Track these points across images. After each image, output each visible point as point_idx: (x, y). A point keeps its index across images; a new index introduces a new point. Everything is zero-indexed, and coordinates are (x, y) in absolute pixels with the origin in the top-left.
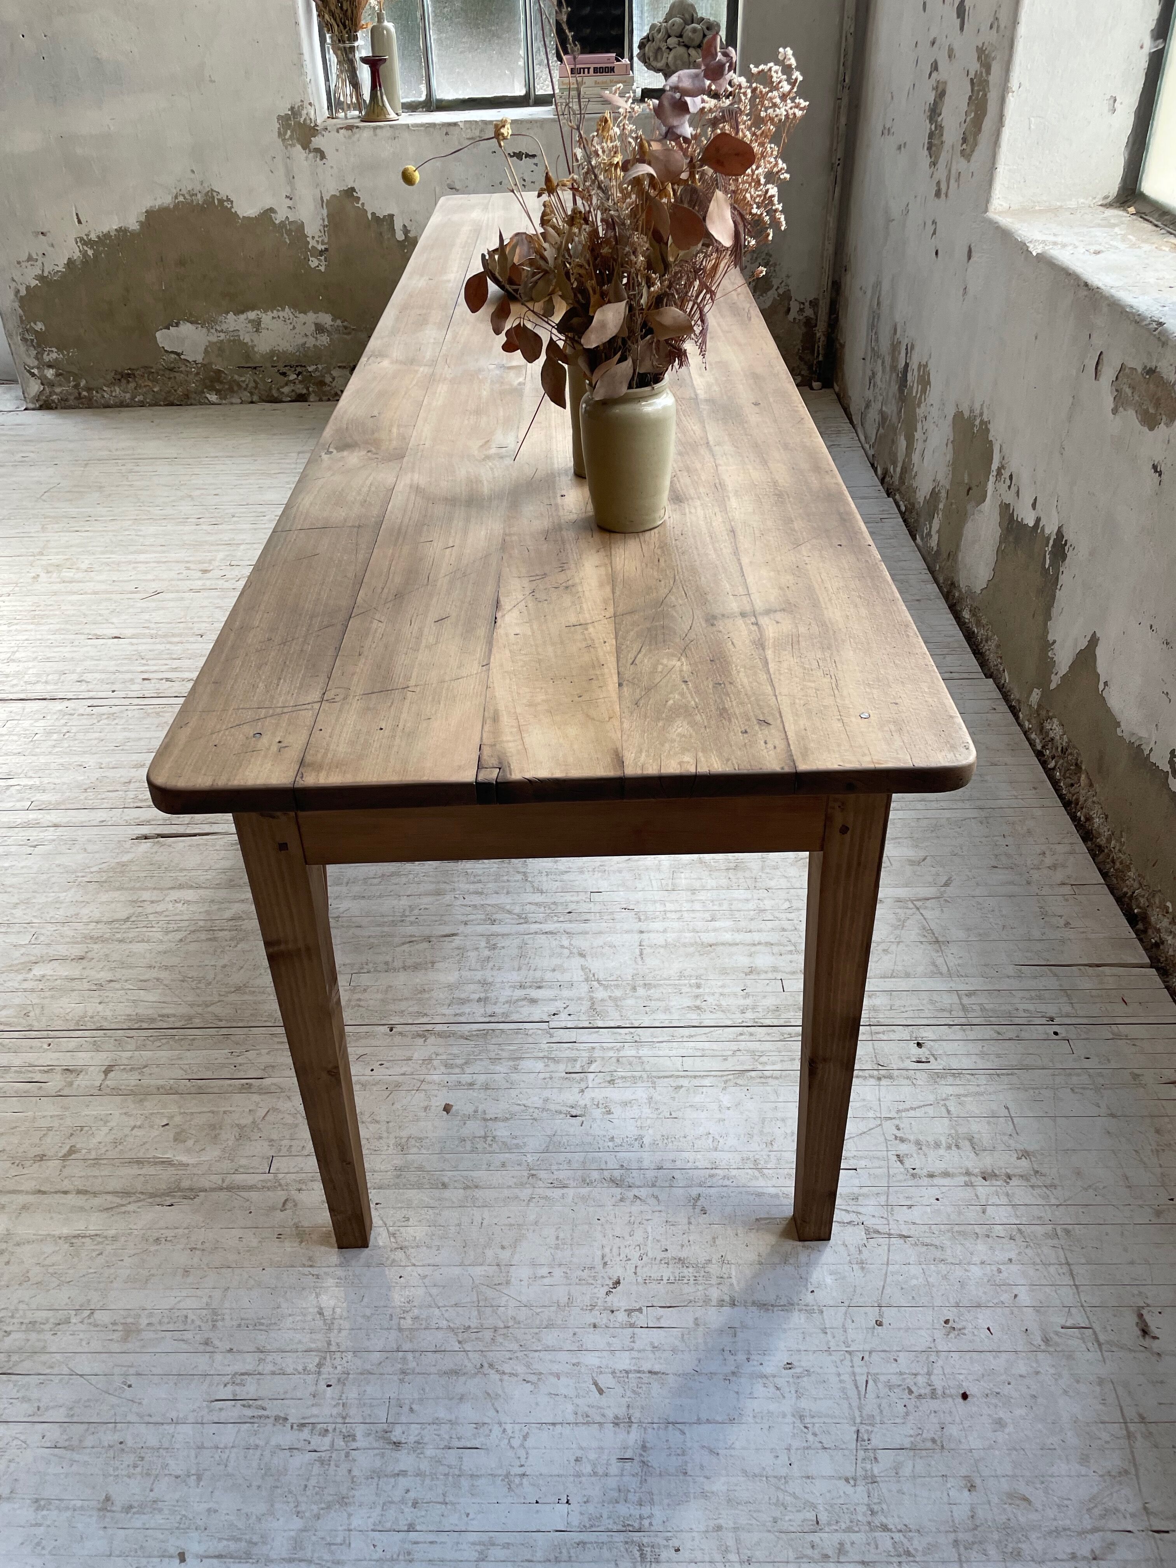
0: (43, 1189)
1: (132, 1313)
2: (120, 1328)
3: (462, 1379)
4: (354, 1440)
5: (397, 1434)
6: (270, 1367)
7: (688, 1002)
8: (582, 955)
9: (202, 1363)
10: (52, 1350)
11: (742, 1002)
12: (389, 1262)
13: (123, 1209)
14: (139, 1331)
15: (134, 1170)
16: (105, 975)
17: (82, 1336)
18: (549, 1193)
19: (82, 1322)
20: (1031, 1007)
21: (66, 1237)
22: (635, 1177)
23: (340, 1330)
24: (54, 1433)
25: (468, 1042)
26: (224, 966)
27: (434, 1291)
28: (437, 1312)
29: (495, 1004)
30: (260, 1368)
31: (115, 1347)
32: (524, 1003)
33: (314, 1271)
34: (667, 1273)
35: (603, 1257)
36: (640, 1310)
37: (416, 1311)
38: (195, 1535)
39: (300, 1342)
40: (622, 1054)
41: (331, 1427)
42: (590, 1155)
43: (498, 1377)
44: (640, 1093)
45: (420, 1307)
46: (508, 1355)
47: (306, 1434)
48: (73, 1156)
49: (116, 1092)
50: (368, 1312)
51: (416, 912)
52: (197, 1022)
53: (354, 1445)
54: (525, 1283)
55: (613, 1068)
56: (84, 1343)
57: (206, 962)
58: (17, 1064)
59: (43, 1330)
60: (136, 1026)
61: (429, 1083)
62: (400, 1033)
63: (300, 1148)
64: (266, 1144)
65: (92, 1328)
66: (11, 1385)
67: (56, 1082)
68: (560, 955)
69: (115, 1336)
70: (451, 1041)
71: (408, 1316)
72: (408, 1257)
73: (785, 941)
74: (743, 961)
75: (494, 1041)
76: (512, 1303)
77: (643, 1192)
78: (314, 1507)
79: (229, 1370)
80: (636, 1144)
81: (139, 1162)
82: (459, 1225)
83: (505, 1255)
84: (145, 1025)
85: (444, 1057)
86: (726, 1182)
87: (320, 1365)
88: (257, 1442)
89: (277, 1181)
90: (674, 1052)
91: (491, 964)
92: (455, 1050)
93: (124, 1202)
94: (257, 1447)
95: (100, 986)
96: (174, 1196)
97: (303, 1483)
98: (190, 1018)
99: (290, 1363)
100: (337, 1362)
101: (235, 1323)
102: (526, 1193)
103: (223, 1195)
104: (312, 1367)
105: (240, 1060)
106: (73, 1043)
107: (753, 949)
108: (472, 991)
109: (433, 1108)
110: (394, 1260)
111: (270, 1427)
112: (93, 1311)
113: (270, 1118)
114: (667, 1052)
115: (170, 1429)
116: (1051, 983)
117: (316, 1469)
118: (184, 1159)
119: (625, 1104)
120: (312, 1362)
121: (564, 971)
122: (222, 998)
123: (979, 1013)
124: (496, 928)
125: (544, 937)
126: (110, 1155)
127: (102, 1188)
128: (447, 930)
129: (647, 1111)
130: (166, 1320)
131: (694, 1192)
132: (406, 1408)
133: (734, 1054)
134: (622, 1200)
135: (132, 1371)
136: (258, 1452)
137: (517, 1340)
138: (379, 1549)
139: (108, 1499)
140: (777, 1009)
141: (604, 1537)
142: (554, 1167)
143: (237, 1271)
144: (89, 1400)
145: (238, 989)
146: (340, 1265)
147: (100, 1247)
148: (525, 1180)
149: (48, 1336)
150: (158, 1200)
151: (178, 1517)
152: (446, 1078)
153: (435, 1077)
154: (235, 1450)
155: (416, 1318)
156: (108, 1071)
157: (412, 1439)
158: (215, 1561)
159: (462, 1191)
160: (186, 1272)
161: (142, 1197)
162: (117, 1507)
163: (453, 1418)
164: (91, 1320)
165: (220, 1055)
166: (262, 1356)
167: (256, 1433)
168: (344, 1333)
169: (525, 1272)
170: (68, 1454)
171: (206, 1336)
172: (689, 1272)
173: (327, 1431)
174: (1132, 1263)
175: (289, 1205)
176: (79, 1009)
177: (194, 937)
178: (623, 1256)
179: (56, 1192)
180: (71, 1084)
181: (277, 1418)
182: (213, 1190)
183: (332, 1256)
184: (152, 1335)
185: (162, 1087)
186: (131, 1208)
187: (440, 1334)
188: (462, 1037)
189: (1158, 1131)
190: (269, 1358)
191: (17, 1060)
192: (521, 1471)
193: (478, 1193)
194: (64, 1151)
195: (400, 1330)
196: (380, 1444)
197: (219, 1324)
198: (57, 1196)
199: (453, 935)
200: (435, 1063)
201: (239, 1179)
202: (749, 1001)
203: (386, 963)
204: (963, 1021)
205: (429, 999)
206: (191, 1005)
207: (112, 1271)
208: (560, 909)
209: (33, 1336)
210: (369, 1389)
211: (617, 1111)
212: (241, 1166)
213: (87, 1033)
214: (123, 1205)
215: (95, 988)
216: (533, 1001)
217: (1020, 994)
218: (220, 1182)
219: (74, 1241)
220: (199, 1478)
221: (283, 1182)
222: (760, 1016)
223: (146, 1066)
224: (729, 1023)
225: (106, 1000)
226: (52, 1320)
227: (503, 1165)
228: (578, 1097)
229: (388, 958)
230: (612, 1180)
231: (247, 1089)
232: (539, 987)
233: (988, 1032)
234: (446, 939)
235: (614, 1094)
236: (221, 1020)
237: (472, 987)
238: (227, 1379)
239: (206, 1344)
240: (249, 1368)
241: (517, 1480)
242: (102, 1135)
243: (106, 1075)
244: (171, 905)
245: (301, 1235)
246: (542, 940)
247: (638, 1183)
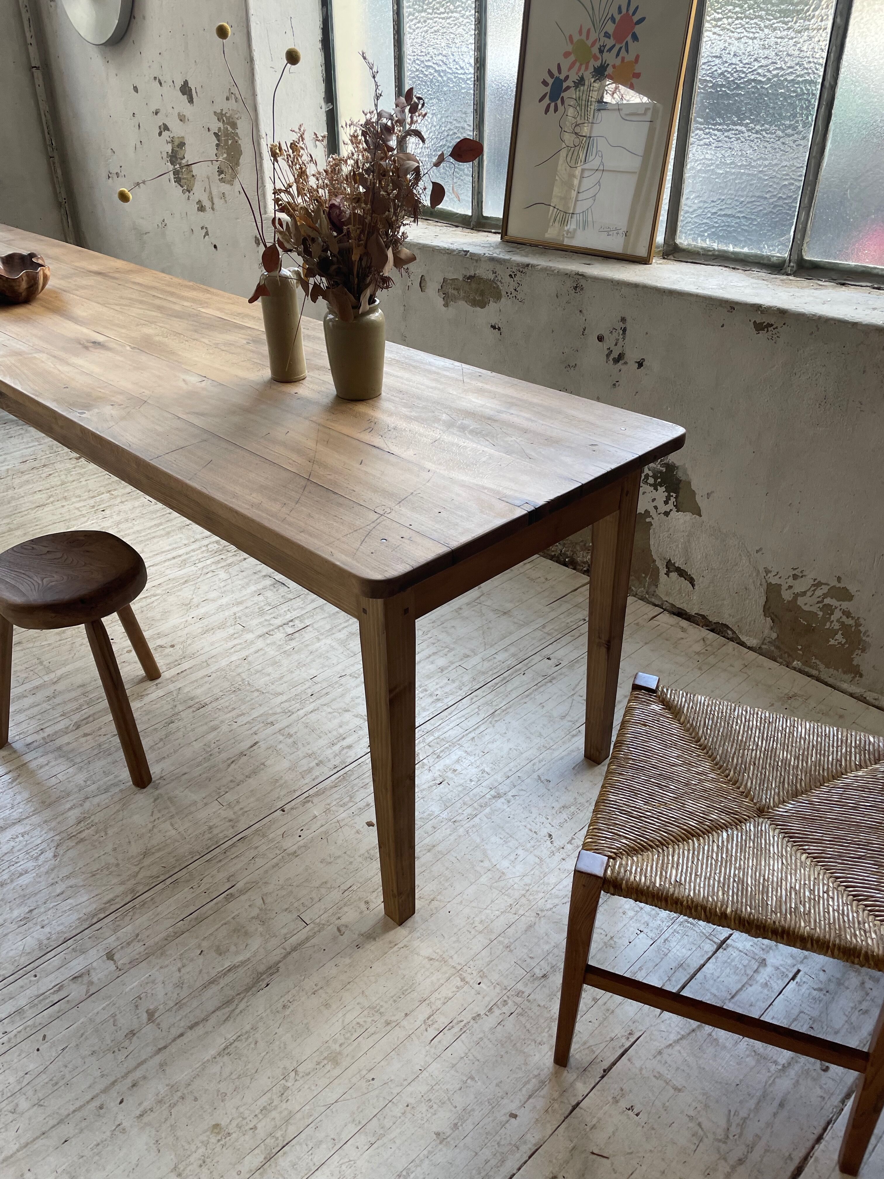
0: (160, 1047)
1: (322, 1049)
2: (326, 1062)
3: (536, 927)
4: (523, 992)
5: (539, 973)
6: (439, 1004)
7: (430, 700)
8: (347, 711)
9: (399, 1034)
10: (298, 1108)
11: (455, 685)
12: (434, 911)
13: (238, 1011)
14: (340, 1053)
15: (214, 989)
16: (18, 912)
17: (306, 1087)
18: (472, 823)
19: (296, 1080)
20: (572, 619)
21: (219, 1054)
22: (503, 789)
23: (451, 957)
24: (362, 1140)
25: (337, 789)
26: (115, 849)
27: (474, 904)
28: (487, 911)
29: (329, 760)
30: (434, 1007)
31: (337, 1072)
32: (345, 750)
33: (400, 945)
34: (564, 816)
35: (531, 830)
36: (573, 839)
37: (477, 919)
38: (505, 1101)
39: (438, 980)
40: (427, 741)
41: (505, 998)
42: (471, 793)
43: (550, 912)
44: (457, 753)
45: (477, 915)
46: (543, 900)
47: (497, 1012)
48: (156, 1015)
49: (134, 963)
50: (454, 939)
51: (213, 746)
52: (141, 889)
53: (526, 994)
54: (511, 867)
55: (431, 751)
56: (313, 1088)
57: (97, 855)
58: (24, 1003)
59: (276, 1106)
60: (95, 920)
61: (343, 820)
62: (292, 809)
63: (310, 900)
64: (285, 913)
65: (307, 1078)
66: (298, 1147)
67: (76, 991)
68: (335, 717)
69: (328, 1067)
70: (328, 793)
71: (476, 924)
72: (440, 901)
73: (440, 648)
74: (432, 667)
75: (353, 778)
76: (517, 880)
77: (514, 792)
78: (544, 1034)
79: (418, 1023)
80: (485, 775)
81: (213, 982)
82: (447, 869)
83: (486, 864)
84: (102, 916)
85: (335, 803)
86: (543, 763)
87: (463, 980)
88: (479, 1036)
89: (319, 924)
90: (452, 725)
91: (300, 744)
92: (336, 796)
93: (232, 1007)
94: (481, 1039)
95: (26, 920)
96: (263, 979)
97: (525, 1030)
98: (133, 890)
99: (446, 991)
100: (469, 971)
101: (391, 1002)
102: (461, 831)
103: (294, 954)
104: (460, 983)
105: (203, 888)
106: (56, 962)
107: (431, 659)
108: (305, 764)
109: (361, 829)
110: (436, 908)
111: (475, 1026)
112: (295, 1070)
113: (269, 900)
114: (447, 728)
115: (425, 1074)
116: (569, 606)
117: (523, 1020)
118: (241, 958)
119: (458, 761)
120: (457, 982)
121: (347, 723)
122: (140, 866)
123: (556, 633)
124: (277, 726)
125: (313, 714)
126: (183, 994)
127: (205, 1013)
128: (249, 743)
129: (472, 759)
130: (349, 1035)
131: (535, 776)
132: (529, 960)
133: (479, 710)
134: (509, 802)
135: (364, 1072)
136: (485, 1040)
137: (538, 892)
138: (594, 1021)
139: (438, 1134)
140: (474, 679)
141: (670, 931)
142: (460, 811)
143: (357, 980)
144: (358, 1108)
145: (146, 854)
146: (410, 933)
147: (250, 1040)
148: (454, 826)
149: (284, 1105)
150: (254, 989)
151: (486, 1103)
152: (350, 812)
153: (343, 815)
154: (472, 1051)
155: (481, 922)
156: (110, 956)
157: (548, 968)
158: (531, 1100)
159: (428, 854)
160: (327, 1005)
161: (242, 995)
162: (448, 1132)
163: (553, 944)
164: (301, 1075)
165: (184, 894)
166: (427, 1002)
167: (472, 1034)
168: (455, 957)
169: (506, 863)
170: (385, 1140)
171: (383, 1021)
172: (573, 809)
173: (505, 1001)
174: (712, 691)
175: (343, 929)
176: (30, 942)
177: (64, 847)
178: (539, 824)
179: (174, 1040)
180: (91, 983)
181: (474, 1019)
182: (285, 957)
183: (401, 932)
184: (350, 1048)
185: (168, 936)
186: (242, 1006)
187: (502, 918)
188: (332, 788)
189: (667, 640)
190: (432, 999)
191: (22, 1001)
192: (608, 937)
193: (439, 848)
194: (145, 1016)
195: (480, 932)
196: (537, 983)
197: (382, 1010)
198: (178, 1041)
199: (256, 743)
200: (334, 808)
201: (294, 940)
202: (457, 683)
203: (231, 781)
204: (554, 639)
205: (286, 782)
206: (122, 883)
207: (277, 1043)
208: (304, 697)
209: (274, 1114)
210: (500, 968)
211: (457, 767)
212: (286, 934)
213: (59, 949)
214: (234, 1010)
215: (22, 923)
216: (350, 747)
217: (562, 616)
218: (283, 951)
219: (226, 1052)
220: (472, 1078)
221: (323, 922)
222: (470, 685)
223: (137, 935)
224: (460, 698)
225: (46, 922)
226: (274, 1097)
227: (435, 828)
228: (431, 774)
229: (230, 778)
230: (494, 797)
231: (230, 898)
232: (344, 739)
233: (568, 638)
234: (254, 748)
235: (447, 761)
236: (158, 877)
237: (304, 762)
238: (423, 1027)
239: (388, 1024)
240: (428, 1012)
241: (612, 942)
242: (160, 991)
243: (113, 960)
244: (12, 844)
245: (370, 936)
246: (313, 717)
247: (507, 790)
